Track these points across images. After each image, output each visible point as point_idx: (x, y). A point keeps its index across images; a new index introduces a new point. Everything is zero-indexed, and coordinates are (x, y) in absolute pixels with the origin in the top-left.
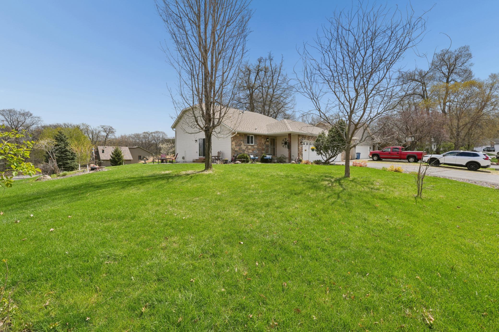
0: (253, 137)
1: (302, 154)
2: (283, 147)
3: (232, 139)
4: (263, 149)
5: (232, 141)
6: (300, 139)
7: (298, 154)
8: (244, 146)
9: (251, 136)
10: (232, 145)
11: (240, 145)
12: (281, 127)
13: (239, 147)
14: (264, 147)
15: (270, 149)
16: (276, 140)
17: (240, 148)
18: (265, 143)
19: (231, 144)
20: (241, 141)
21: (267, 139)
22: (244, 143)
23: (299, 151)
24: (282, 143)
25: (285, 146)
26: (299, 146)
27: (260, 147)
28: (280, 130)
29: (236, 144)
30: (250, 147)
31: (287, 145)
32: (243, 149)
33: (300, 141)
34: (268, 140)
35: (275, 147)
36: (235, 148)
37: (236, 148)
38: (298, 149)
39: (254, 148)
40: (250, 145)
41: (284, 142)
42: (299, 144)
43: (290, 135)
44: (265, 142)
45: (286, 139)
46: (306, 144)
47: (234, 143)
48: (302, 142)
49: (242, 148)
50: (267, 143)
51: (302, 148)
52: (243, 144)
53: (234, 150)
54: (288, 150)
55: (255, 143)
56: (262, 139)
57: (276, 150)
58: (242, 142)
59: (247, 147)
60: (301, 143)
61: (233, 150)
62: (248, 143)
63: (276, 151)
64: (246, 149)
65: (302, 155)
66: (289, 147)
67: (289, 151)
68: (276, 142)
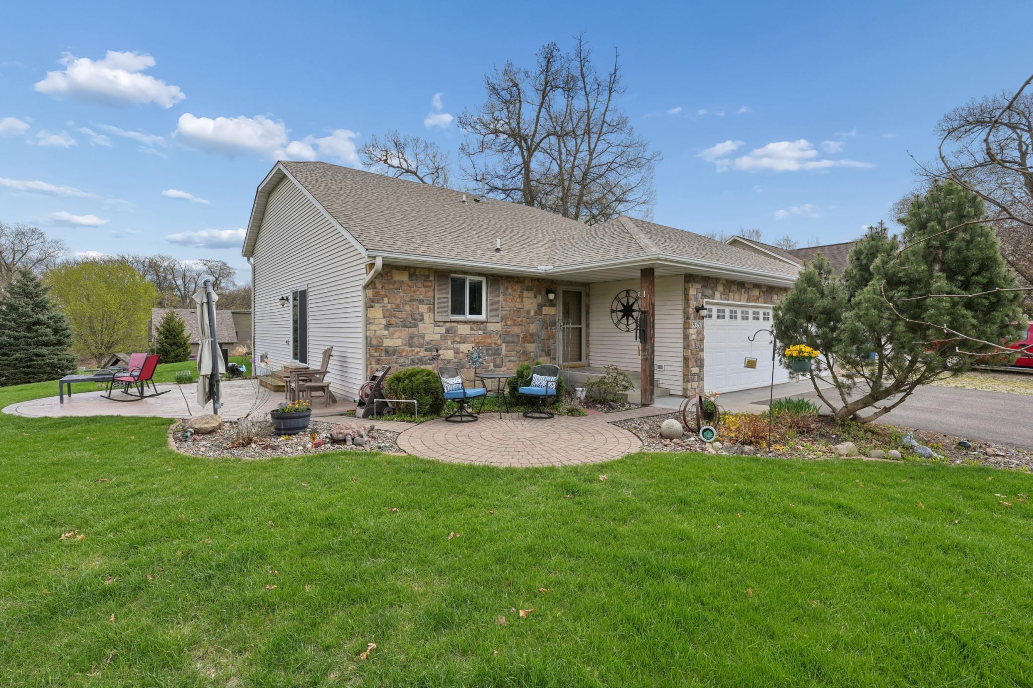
0: (480, 283)
1: (702, 360)
2: (617, 325)
3: (370, 293)
4: (529, 338)
5: (370, 304)
6: (692, 292)
7: (686, 359)
8: (437, 324)
9: (469, 279)
10: (368, 322)
11: (415, 320)
12: (607, 241)
13: (406, 332)
14: (533, 328)
15: (560, 336)
16: (588, 295)
17: (411, 337)
18: (539, 312)
19: (361, 319)
20: (421, 302)
21: (548, 292)
22: (431, 310)
23: (686, 347)
24: (613, 311)
25: (624, 321)
26: (686, 327)
27: (516, 330)
28: (602, 251)
29: (390, 316)
30: (464, 330)
31: (631, 320)
32: (427, 338)
33: (693, 304)
34: (551, 296)
35: (583, 326)
36: (382, 338)
37: (391, 336)
38: (686, 337)
39: (487, 334)
40: (466, 322)
41: (620, 308)
42: (687, 318)
43: (648, 273)
44: (540, 307)
45: (628, 292)
46: (714, 314)
47: (377, 313)
48: (703, 308)
49: (423, 337)
50: (546, 310)
51: (700, 333)
52: (426, 316)
53: (377, 348)
54: (638, 343)
55: (493, 311)
56: (525, 293)
57: (588, 336)
58: (423, 308)
59: (448, 331)
60: (698, 310)
61: (373, 348)
62: (457, 309)
63: (588, 341)
64: (444, 338)
65: (701, 366)
66: (646, 334)
67: (644, 350)
68: (588, 306)
